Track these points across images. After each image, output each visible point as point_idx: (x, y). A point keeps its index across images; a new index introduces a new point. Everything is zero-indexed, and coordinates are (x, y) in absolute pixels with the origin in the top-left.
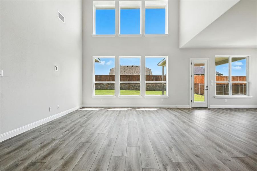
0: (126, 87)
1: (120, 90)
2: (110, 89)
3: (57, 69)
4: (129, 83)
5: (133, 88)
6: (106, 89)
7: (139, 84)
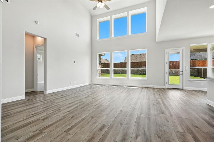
0: (135, 72)
1: (131, 74)
2: (122, 74)
3: (75, 63)
4: (137, 69)
5: (140, 73)
6: (119, 74)
7: (146, 69)
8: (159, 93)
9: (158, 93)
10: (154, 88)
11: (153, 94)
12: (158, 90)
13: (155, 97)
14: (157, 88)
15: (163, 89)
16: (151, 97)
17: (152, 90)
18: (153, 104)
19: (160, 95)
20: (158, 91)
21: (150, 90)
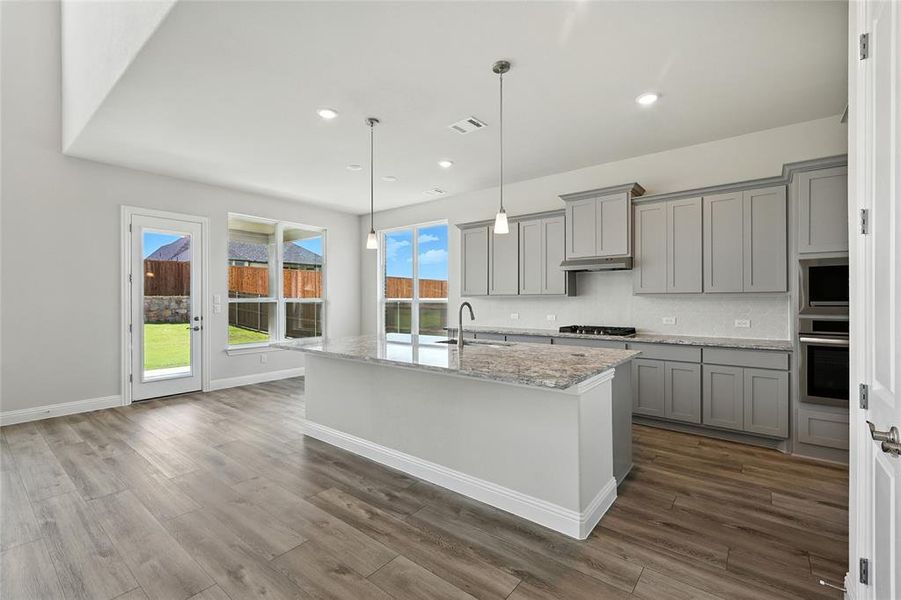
8: (102, 447)
9: (95, 448)
10: (49, 424)
11: (64, 465)
12: (86, 425)
13: (88, 490)
14: (72, 419)
15: (112, 410)
16: (55, 501)
17: (41, 440)
18: (103, 554)
19: (110, 461)
20: (85, 434)
21: (29, 443)
